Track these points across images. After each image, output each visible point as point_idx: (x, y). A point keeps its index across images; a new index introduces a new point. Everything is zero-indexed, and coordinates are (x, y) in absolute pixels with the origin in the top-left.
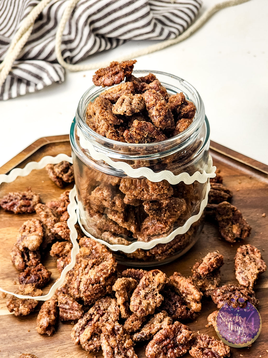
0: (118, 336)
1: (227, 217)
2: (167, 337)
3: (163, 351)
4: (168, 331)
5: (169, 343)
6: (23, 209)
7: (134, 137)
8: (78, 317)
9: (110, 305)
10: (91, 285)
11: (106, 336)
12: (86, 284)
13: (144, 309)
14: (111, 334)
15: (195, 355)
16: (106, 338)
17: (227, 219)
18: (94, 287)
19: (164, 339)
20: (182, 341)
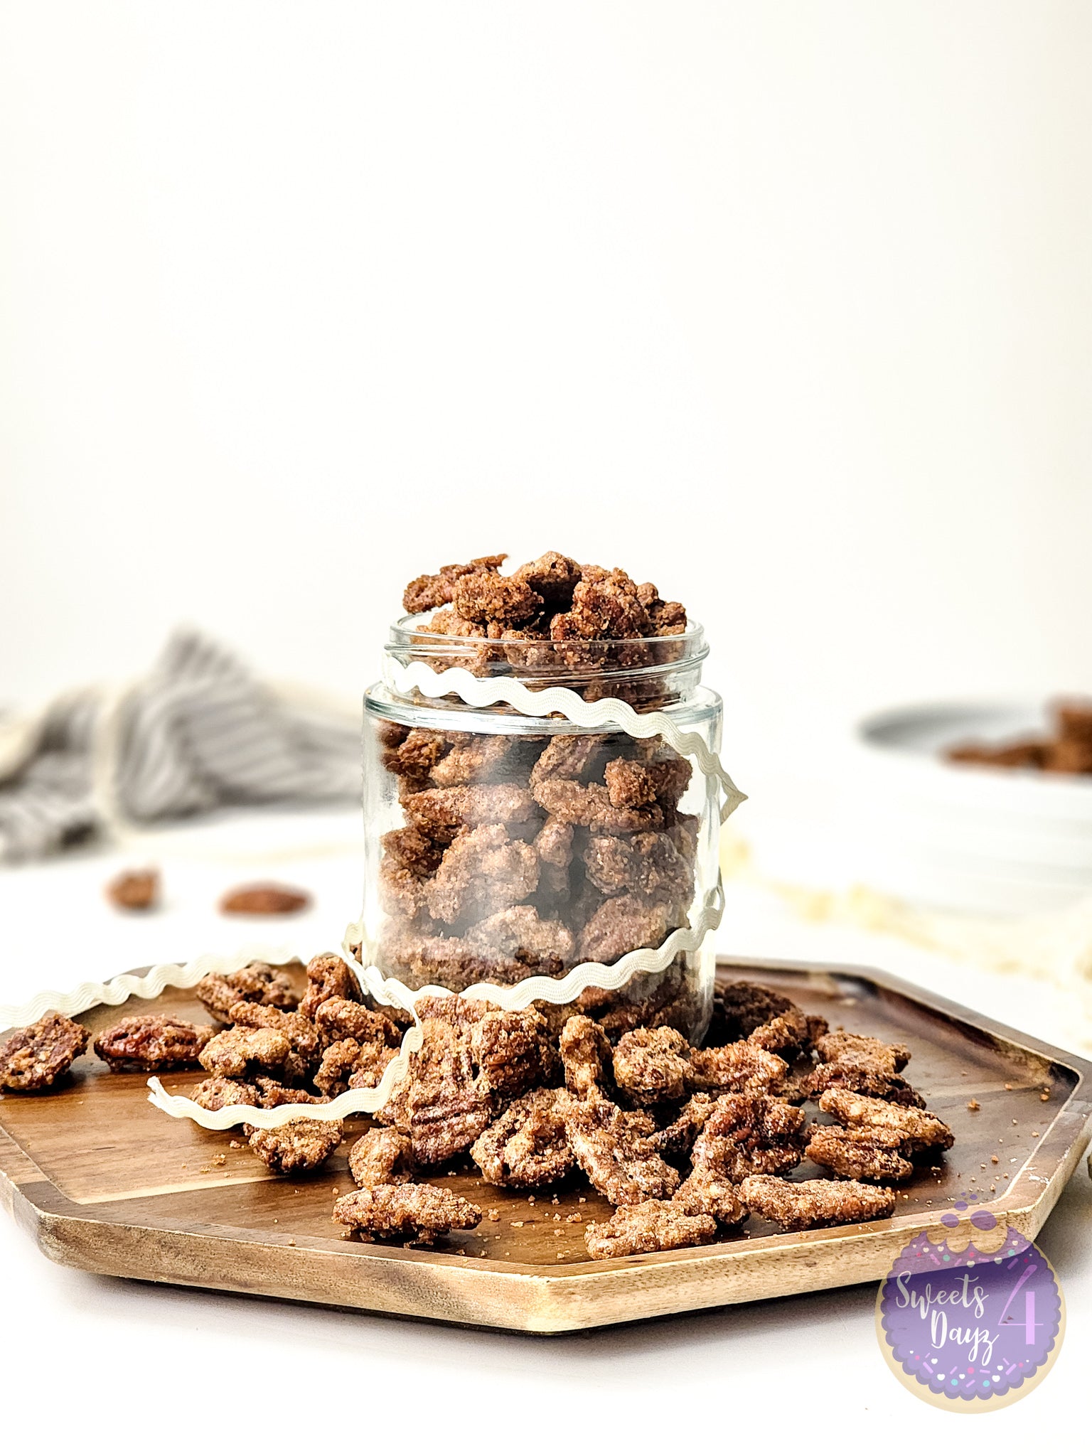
0: (612, 1128)
1: (757, 1004)
2: (740, 1122)
3: (742, 1151)
4: (738, 1106)
5: (750, 1136)
6: (177, 1048)
7: (579, 629)
8: (477, 1127)
9: (555, 1101)
10: (503, 1032)
11: (581, 1125)
12: (490, 1030)
13: (659, 1070)
14: (594, 1122)
15: (827, 1147)
16: (582, 1130)
17: (760, 1010)
18: (511, 1037)
19: (734, 1121)
20: (781, 1123)
